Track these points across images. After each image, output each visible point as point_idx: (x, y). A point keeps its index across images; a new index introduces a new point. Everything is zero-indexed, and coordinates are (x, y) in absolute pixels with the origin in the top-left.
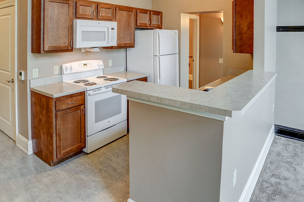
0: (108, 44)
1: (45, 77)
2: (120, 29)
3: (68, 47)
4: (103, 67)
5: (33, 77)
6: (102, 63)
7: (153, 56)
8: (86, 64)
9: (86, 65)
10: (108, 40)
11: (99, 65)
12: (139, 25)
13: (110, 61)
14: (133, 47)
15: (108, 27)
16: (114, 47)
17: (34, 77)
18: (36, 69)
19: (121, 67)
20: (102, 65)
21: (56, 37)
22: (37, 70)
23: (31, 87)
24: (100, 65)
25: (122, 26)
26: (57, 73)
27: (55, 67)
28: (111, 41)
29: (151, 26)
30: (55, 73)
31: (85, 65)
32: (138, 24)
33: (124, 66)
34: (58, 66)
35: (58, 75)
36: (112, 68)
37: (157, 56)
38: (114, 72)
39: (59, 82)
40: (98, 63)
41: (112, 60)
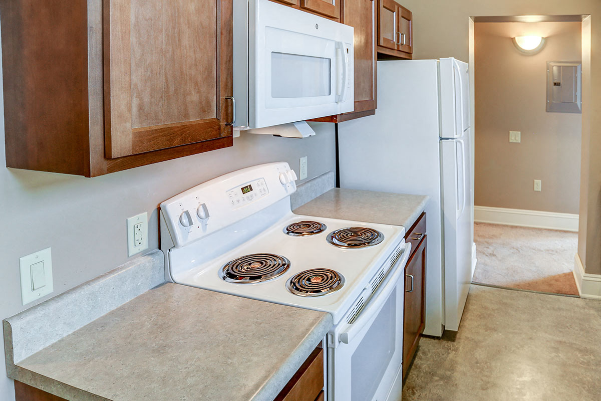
1: (88, 283)
3: (219, 129)
5: (25, 302)
7: (438, 141)
9: (249, 188)
11: (286, 184)
12: (384, 42)
13: (304, 161)
14: (372, 111)
15: (337, 44)
17: (29, 297)
18: (37, 254)
19: (328, 176)
21: (166, 78)
22: (46, 254)
23: (17, 361)
24: (288, 183)
26: (144, 246)
27: (132, 221)
30: (133, 250)
31: (246, 189)
33: (333, 173)
34: (146, 213)
35: (149, 255)
36: (309, 184)
37: (453, 139)
38: (314, 196)
39: (157, 285)
40: (282, 176)
41: (306, 157)
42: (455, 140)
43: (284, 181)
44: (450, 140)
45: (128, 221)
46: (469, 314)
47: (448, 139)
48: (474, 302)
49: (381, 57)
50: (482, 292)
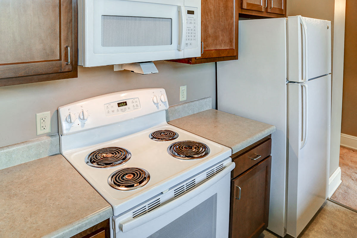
0: (180, 52)
2: (207, 15)
3: (61, 66)
4: (166, 106)
6: (164, 98)
7: (286, 83)
8: (126, 102)
9: (125, 104)
10: (179, 43)
11: (158, 103)
12: (247, 6)
13: (183, 89)
14: (235, 57)
15: (179, 8)
16: (193, 60)
19: (205, 100)
20: (163, 101)
24: (160, 103)
25: (212, 7)
26: (48, 130)
27: (39, 116)
28: (187, 44)
29: (269, 11)
30: (40, 132)
32: (245, 6)
33: (211, 99)
34: (49, 112)
35: (50, 136)
36: (187, 105)
37: (298, 83)
38: (191, 113)
39: (53, 154)
40: (155, 98)
41: (186, 86)
42: (300, 84)
43: (156, 102)
44: (296, 84)
45: (37, 116)
46: (317, 226)
47: (295, 82)
48: (326, 217)
49: (242, 16)
50: (336, 210)
